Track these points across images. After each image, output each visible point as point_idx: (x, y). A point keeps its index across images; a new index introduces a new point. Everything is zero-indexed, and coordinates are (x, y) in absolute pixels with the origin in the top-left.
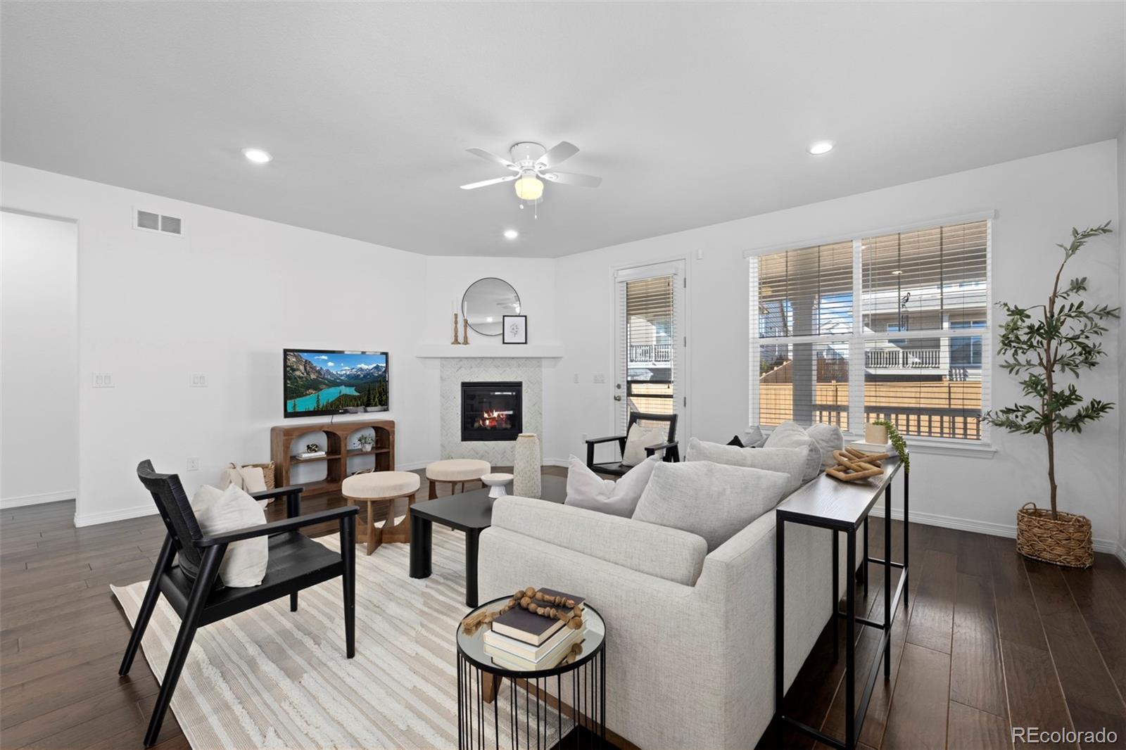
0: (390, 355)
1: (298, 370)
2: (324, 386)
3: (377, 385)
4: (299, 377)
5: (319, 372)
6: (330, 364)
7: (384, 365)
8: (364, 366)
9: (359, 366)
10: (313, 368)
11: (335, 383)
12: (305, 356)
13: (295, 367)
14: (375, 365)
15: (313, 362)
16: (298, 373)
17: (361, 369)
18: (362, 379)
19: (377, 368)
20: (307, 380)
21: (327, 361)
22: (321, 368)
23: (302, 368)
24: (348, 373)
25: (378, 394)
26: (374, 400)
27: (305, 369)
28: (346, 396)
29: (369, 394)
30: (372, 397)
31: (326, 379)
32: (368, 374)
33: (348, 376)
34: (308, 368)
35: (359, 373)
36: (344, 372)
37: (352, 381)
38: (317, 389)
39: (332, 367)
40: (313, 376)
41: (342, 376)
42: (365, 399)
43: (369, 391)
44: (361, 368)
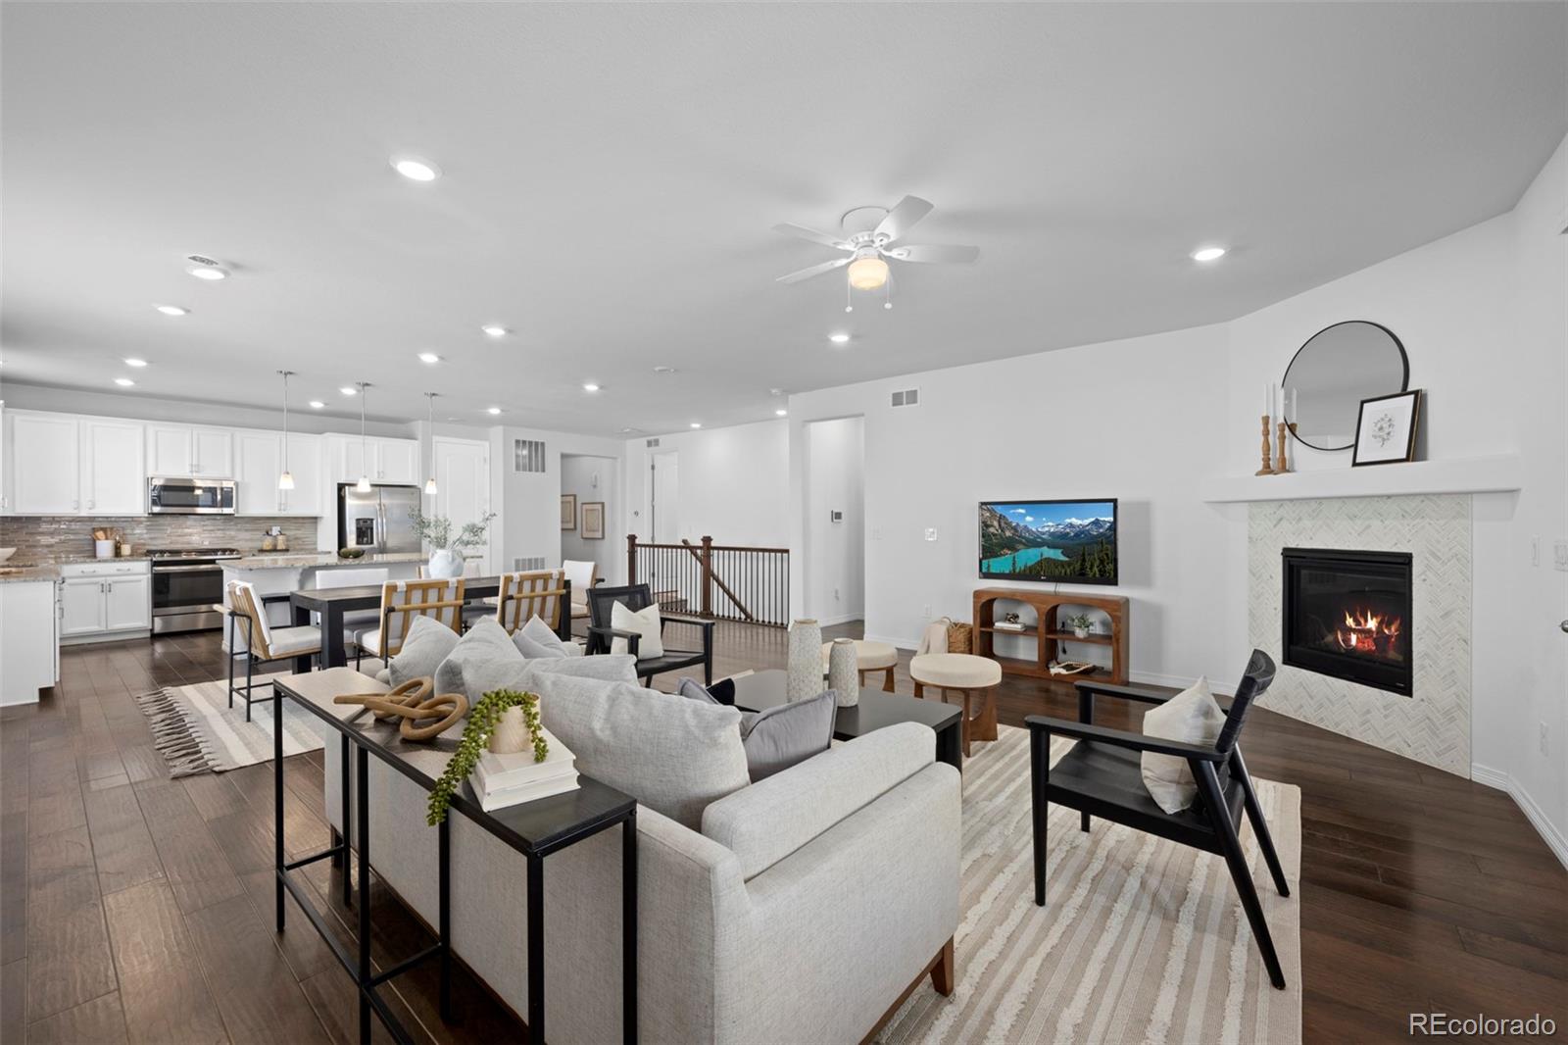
0: (1119, 501)
1: (992, 526)
2: (1021, 546)
3: (1097, 548)
4: (994, 535)
5: (1015, 529)
6: (1029, 519)
7: (1112, 519)
8: (1075, 521)
9: (1068, 521)
10: (1008, 524)
11: (1035, 542)
12: (999, 509)
13: (989, 523)
14: (1093, 519)
15: (1007, 516)
16: (992, 530)
17: (1071, 526)
18: (1072, 539)
19: (1096, 523)
20: (1001, 537)
21: (1024, 516)
22: (1018, 524)
23: (996, 523)
24: (1052, 530)
25: (1098, 562)
26: (1091, 569)
27: (1000, 525)
28: (1048, 560)
29: (1084, 560)
30: (1088, 565)
31: (1024, 538)
32: (1081, 533)
33: (1052, 534)
34: (1003, 525)
35: (1068, 530)
36: (1047, 529)
37: (1058, 540)
38: (1014, 549)
39: (1030, 522)
40: (1008, 534)
41: (1044, 534)
42: (1078, 566)
43: (1084, 554)
44: (1071, 524)
